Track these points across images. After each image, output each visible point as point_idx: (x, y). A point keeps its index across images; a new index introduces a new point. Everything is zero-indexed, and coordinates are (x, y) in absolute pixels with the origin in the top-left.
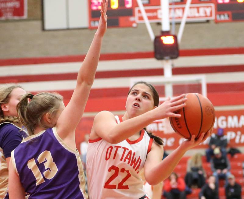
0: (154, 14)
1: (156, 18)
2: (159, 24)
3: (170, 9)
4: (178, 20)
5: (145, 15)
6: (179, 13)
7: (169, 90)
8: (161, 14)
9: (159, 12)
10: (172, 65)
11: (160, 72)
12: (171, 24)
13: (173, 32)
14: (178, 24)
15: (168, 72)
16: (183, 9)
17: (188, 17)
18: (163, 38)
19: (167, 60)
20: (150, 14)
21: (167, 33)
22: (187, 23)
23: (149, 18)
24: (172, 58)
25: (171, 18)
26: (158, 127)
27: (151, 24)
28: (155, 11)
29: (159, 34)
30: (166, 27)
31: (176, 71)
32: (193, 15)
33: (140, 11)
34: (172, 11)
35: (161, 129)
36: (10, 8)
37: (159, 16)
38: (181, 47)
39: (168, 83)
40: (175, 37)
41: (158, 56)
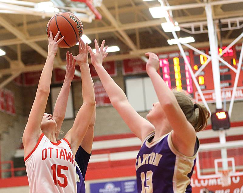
0: (210, 96)
1: (212, 99)
2: (214, 104)
3: (222, 92)
4: (228, 100)
5: (203, 97)
6: (228, 94)
7: (224, 153)
8: (215, 96)
9: (213, 95)
10: (226, 134)
11: (216, 140)
12: (223, 103)
13: (225, 109)
14: (228, 103)
15: (223, 139)
16: (232, 92)
17: (235, 97)
18: (218, 114)
19: (222, 131)
20: (207, 97)
21: (220, 111)
22: (235, 102)
23: (206, 100)
24: (225, 129)
25: (222, 99)
26: (217, 181)
27: (208, 104)
28: (211, 94)
29: (214, 111)
30: (219, 106)
31: (229, 139)
32: (239, 95)
33: (199, 95)
34: (223, 93)
35: (219, 183)
36: (102, 98)
37: (214, 98)
38: (232, 120)
39: (223, 148)
40: (227, 113)
41: (215, 128)
